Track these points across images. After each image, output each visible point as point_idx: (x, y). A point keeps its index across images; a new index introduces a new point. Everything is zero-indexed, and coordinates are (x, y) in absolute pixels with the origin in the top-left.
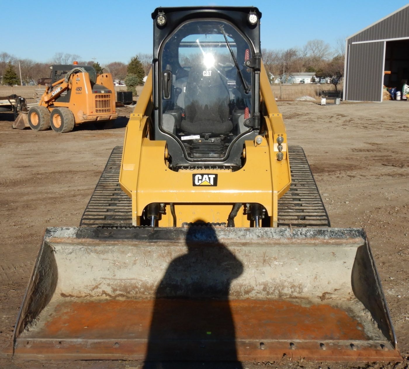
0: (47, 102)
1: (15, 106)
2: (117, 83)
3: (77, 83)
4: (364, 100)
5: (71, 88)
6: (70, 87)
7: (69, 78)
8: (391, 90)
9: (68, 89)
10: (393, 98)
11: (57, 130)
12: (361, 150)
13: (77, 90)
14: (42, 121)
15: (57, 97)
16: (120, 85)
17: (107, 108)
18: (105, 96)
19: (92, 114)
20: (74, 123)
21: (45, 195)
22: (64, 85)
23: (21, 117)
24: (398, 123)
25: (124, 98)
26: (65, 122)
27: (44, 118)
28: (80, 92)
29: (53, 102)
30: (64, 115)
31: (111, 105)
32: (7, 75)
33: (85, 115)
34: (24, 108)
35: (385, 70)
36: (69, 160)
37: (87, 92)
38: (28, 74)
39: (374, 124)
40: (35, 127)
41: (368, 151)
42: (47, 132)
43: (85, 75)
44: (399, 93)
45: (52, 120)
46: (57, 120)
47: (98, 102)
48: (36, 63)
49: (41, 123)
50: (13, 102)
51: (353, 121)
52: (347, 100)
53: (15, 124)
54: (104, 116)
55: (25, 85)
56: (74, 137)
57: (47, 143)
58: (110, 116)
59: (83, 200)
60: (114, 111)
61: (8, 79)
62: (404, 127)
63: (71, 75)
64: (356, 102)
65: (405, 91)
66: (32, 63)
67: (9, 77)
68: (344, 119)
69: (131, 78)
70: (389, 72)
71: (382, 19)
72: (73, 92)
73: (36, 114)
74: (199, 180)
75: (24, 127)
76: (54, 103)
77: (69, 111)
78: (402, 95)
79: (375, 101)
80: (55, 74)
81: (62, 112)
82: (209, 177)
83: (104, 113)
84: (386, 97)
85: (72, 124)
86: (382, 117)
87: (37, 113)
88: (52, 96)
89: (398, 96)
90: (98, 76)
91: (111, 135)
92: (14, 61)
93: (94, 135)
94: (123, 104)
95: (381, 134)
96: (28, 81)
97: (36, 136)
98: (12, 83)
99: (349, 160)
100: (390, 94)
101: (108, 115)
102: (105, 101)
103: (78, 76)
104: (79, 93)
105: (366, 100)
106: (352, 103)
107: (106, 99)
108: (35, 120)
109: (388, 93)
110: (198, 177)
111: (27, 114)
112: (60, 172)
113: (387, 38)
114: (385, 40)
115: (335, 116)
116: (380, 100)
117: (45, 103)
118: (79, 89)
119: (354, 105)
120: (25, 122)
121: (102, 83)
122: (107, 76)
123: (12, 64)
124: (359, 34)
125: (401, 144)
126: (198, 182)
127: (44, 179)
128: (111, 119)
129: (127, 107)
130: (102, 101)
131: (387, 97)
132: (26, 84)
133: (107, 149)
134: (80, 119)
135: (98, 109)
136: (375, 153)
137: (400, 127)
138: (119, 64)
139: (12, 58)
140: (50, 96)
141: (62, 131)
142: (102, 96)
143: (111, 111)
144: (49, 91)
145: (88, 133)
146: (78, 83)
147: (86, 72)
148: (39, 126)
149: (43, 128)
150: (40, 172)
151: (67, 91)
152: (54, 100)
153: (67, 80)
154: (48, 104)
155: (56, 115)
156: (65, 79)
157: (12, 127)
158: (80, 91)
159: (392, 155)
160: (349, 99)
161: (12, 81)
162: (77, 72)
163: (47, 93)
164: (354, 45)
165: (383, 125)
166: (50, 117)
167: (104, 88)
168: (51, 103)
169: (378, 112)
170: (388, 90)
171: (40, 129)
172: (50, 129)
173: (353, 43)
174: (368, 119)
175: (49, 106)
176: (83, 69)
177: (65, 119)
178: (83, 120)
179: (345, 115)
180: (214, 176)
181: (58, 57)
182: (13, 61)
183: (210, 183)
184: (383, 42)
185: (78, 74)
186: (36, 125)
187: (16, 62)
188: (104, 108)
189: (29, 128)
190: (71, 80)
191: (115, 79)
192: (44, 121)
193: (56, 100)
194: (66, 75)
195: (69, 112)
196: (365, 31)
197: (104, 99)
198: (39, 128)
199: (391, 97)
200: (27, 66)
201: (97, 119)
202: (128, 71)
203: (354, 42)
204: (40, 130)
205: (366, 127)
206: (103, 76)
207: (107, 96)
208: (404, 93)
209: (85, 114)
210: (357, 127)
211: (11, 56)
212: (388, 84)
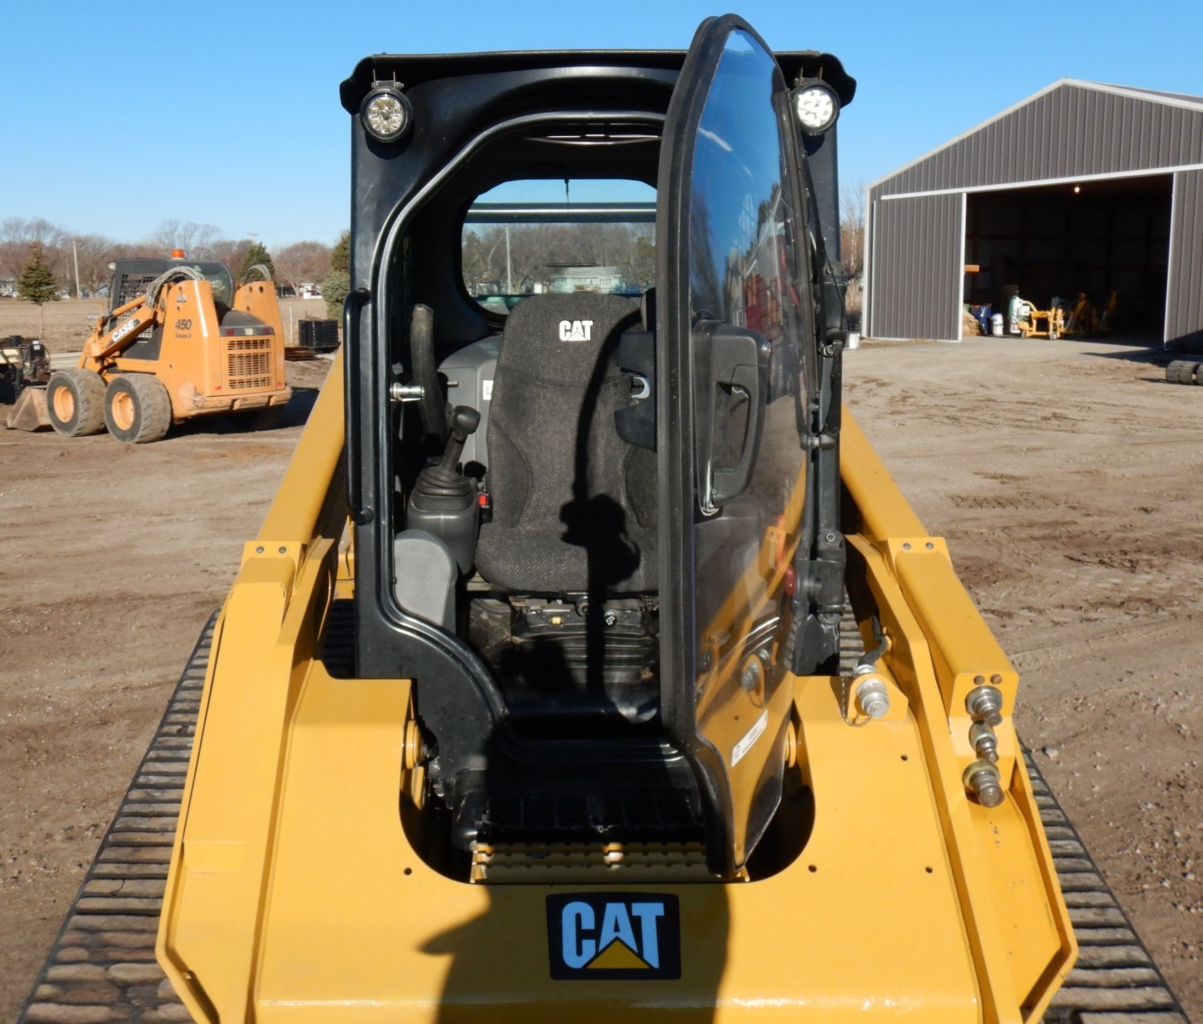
0: (101, 358)
1: (18, 367)
2: (308, 291)
3: (178, 308)
4: (915, 337)
5: (164, 322)
6: (160, 319)
7: (159, 293)
8: (980, 312)
9: (154, 323)
10: (986, 330)
11: (123, 435)
12: (978, 503)
13: (178, 326)
14: (82, 411)
15: (128, 345)
16: (314, 297)
17: (260, 376)
18: (255, 343)
19: (219, 392)
20: (169, 417)
21: (6, 717)
22: (145, 315)
23: (27, 399)
24: (1033, 404)
25: (317, 336)
26: (144, 414)
27: (89, 403)
28: (185, 332)
29: (115, 357)
30: (140, 395)
31: (272, 367)
32: (28, 277)
33: (200, 394)
34: (41, 370)
35: (967, 262)
36: (131, 547)
37: (205, 334)
38: (96, 271)
39: (973, 410)
40: (65, 427)
41: (1000, 502)
42: (95, 442)
43: (200, 288)
44: (998, 319)
45: (111, 408)
46: (122, 408)
47: (236, 360)
48: (116, 244)
49: (82, 416)
50: (13, 356)
51: (912, 400)
52: (872, 337)
53: (13, 418)
54: (251, 396)
55: (88, 296)
56: (166, 459)
57: (85, 480)
58: (270, 397)
59: (128, 746)
60: (280, 384)
61: (31, 286)
62: (1056, 416)
63: (162, 286)
64: (898, 342)
65: (1015, 313)
66: (106, 245)
67: (32, 281)
68: (886, 393)
69: (337, 282)
70: (975, 268)
71: (955, 139)
72: (169, 332)
73: (67, 390)
74: (582, 935)
75: (37, 427)
76: (118, 361)
77: (157, 384)
78: (1007, 324)
79: (943, 338)
80: (123, 282)
81: (136, 387)
82: (635, 913)
83: (253, 389)
84: (967, 327)
85: (165, 421)
86: (981, 386)
87: (71, 389)
88: (112, 342)
89: (997, 325)
90: (239, 288)
91: (268, 452)
92: (62, 240)
93: (223, 451)
94: (313, 352)
95: (1006, 443)
96: (95, 286)
97: (62, 455)
98: (40, 297)
99: (959, 538)
100: (976, 321)
101: (263, 394)
102: (256, 356)
103: (180, 289)
104: (184, 336)
105: (922, 337)
106: (887, 345)
107: (259, 351)
108: (64, 408)
109: (972, 318)
110: (578, 918)
111: (45, 389)
112: (89, 602)
113: (968, 185)
114: (965, 191)
115: (858, 382)
116: (956, 337)
117: (94, 360)
118: (184, 324)
119: (894, 351)
120: (38, 410)
121: (248, 309)
122: (261, 289)
123: (58, 246)
124: (900, 176)
125: (1078, 477)
126: (579, 952)
127: (27, 634)
128: (272, 403)
129: (323, 359)
130: (248, 356)
131: (970, 327)
132: (91, 295)
133: (250, 504)
134: (185, 407)
135: (237, 378)
136: (1023, 513)
137: (1045, 419)
138: (313, 247)
139: (59, 233)
140: (107, 343)
141: (136, 439)
142: (248, 343)
143: (273, 382)
144: (107, 327)
145: (206, 445)
146: (181, 307)
147: (204, 278)
148: (76, 425)
149: (88, 430)
150: (26, 602)
151: (154, 328)
152: (117, 353)
153: (151, 300)
154: (103, 363)
155: (120, 396)
156: (147, 297)
157: (5, 424)
158: (185, 330)
159: (1077, 520)
160: (876, 335)
161: (41, 291)
162: (179, 278)
163: (101, 334)
164: (886, 201)
165: (997, 413)
166: (103, 399)
167: (252, 321)
168: (110, 361)
169: (965, 372)
170: (970, 311)
171: (79, 431)
172: (103, 431)
173: (884, 198)
174: (948, 392)
175: (104, 368)
176: (195, 272)
177: (143, 405)
178: (193, 409)
179: (885, 381)
180: (658, 909)
181: (168, 229)
182: (60, 238)
183: (640, 954)
184: (960, 195)
185: (182, 284)
186: (68, 420)
187: (66, 241)
188: (253, 377)
189: (47, 429)
190: (163, 301)
191: (302, 281)
192: (87, 410)
193: (124, 354)
194: (149, 287)
195: (156, 386)
196: (913, 168)
197: (252, 351)
198: (76, 428)
199: (980, 327)
200: (94, 250)
201: (232, 406)
202: (333, 263)
203: (886, 193)
204: (78, 435)
205: (956, 419)
206: (251, 289)
207: (262, 342)
208: (1014, 319)
209: (199, 391)
210: (929, 417)
211: (56, 226)
212: (974, 298)
